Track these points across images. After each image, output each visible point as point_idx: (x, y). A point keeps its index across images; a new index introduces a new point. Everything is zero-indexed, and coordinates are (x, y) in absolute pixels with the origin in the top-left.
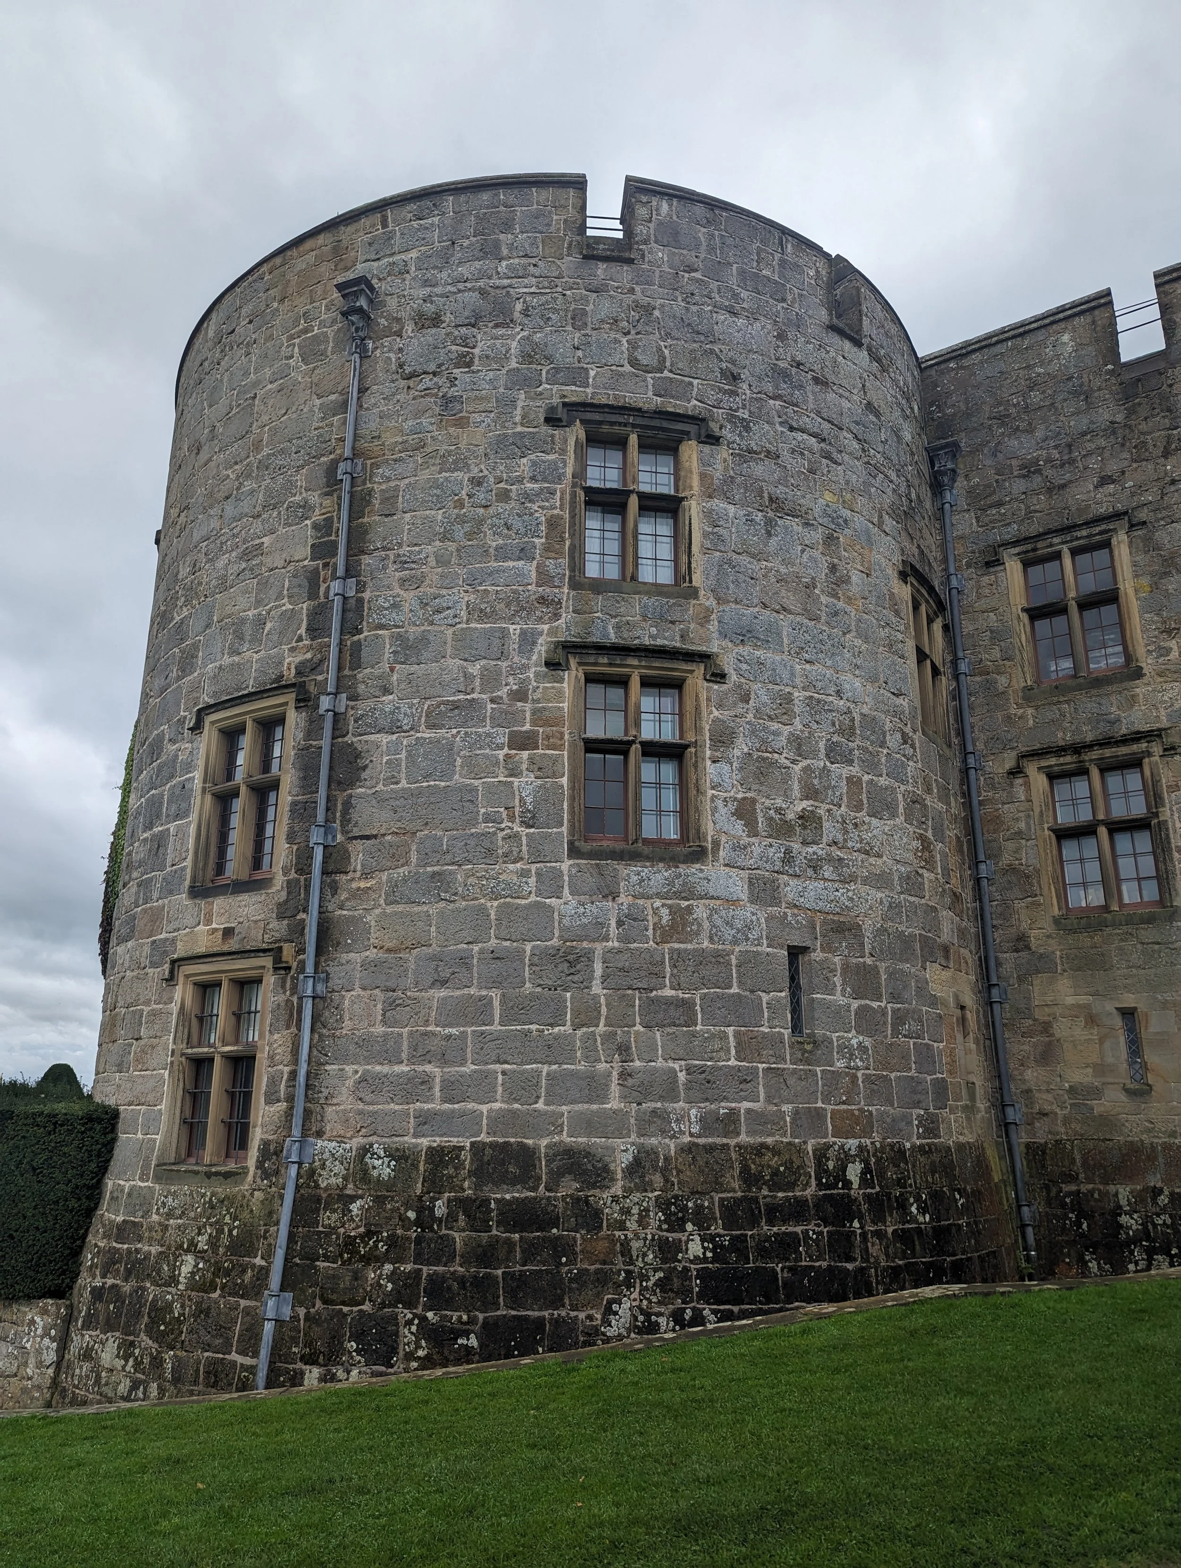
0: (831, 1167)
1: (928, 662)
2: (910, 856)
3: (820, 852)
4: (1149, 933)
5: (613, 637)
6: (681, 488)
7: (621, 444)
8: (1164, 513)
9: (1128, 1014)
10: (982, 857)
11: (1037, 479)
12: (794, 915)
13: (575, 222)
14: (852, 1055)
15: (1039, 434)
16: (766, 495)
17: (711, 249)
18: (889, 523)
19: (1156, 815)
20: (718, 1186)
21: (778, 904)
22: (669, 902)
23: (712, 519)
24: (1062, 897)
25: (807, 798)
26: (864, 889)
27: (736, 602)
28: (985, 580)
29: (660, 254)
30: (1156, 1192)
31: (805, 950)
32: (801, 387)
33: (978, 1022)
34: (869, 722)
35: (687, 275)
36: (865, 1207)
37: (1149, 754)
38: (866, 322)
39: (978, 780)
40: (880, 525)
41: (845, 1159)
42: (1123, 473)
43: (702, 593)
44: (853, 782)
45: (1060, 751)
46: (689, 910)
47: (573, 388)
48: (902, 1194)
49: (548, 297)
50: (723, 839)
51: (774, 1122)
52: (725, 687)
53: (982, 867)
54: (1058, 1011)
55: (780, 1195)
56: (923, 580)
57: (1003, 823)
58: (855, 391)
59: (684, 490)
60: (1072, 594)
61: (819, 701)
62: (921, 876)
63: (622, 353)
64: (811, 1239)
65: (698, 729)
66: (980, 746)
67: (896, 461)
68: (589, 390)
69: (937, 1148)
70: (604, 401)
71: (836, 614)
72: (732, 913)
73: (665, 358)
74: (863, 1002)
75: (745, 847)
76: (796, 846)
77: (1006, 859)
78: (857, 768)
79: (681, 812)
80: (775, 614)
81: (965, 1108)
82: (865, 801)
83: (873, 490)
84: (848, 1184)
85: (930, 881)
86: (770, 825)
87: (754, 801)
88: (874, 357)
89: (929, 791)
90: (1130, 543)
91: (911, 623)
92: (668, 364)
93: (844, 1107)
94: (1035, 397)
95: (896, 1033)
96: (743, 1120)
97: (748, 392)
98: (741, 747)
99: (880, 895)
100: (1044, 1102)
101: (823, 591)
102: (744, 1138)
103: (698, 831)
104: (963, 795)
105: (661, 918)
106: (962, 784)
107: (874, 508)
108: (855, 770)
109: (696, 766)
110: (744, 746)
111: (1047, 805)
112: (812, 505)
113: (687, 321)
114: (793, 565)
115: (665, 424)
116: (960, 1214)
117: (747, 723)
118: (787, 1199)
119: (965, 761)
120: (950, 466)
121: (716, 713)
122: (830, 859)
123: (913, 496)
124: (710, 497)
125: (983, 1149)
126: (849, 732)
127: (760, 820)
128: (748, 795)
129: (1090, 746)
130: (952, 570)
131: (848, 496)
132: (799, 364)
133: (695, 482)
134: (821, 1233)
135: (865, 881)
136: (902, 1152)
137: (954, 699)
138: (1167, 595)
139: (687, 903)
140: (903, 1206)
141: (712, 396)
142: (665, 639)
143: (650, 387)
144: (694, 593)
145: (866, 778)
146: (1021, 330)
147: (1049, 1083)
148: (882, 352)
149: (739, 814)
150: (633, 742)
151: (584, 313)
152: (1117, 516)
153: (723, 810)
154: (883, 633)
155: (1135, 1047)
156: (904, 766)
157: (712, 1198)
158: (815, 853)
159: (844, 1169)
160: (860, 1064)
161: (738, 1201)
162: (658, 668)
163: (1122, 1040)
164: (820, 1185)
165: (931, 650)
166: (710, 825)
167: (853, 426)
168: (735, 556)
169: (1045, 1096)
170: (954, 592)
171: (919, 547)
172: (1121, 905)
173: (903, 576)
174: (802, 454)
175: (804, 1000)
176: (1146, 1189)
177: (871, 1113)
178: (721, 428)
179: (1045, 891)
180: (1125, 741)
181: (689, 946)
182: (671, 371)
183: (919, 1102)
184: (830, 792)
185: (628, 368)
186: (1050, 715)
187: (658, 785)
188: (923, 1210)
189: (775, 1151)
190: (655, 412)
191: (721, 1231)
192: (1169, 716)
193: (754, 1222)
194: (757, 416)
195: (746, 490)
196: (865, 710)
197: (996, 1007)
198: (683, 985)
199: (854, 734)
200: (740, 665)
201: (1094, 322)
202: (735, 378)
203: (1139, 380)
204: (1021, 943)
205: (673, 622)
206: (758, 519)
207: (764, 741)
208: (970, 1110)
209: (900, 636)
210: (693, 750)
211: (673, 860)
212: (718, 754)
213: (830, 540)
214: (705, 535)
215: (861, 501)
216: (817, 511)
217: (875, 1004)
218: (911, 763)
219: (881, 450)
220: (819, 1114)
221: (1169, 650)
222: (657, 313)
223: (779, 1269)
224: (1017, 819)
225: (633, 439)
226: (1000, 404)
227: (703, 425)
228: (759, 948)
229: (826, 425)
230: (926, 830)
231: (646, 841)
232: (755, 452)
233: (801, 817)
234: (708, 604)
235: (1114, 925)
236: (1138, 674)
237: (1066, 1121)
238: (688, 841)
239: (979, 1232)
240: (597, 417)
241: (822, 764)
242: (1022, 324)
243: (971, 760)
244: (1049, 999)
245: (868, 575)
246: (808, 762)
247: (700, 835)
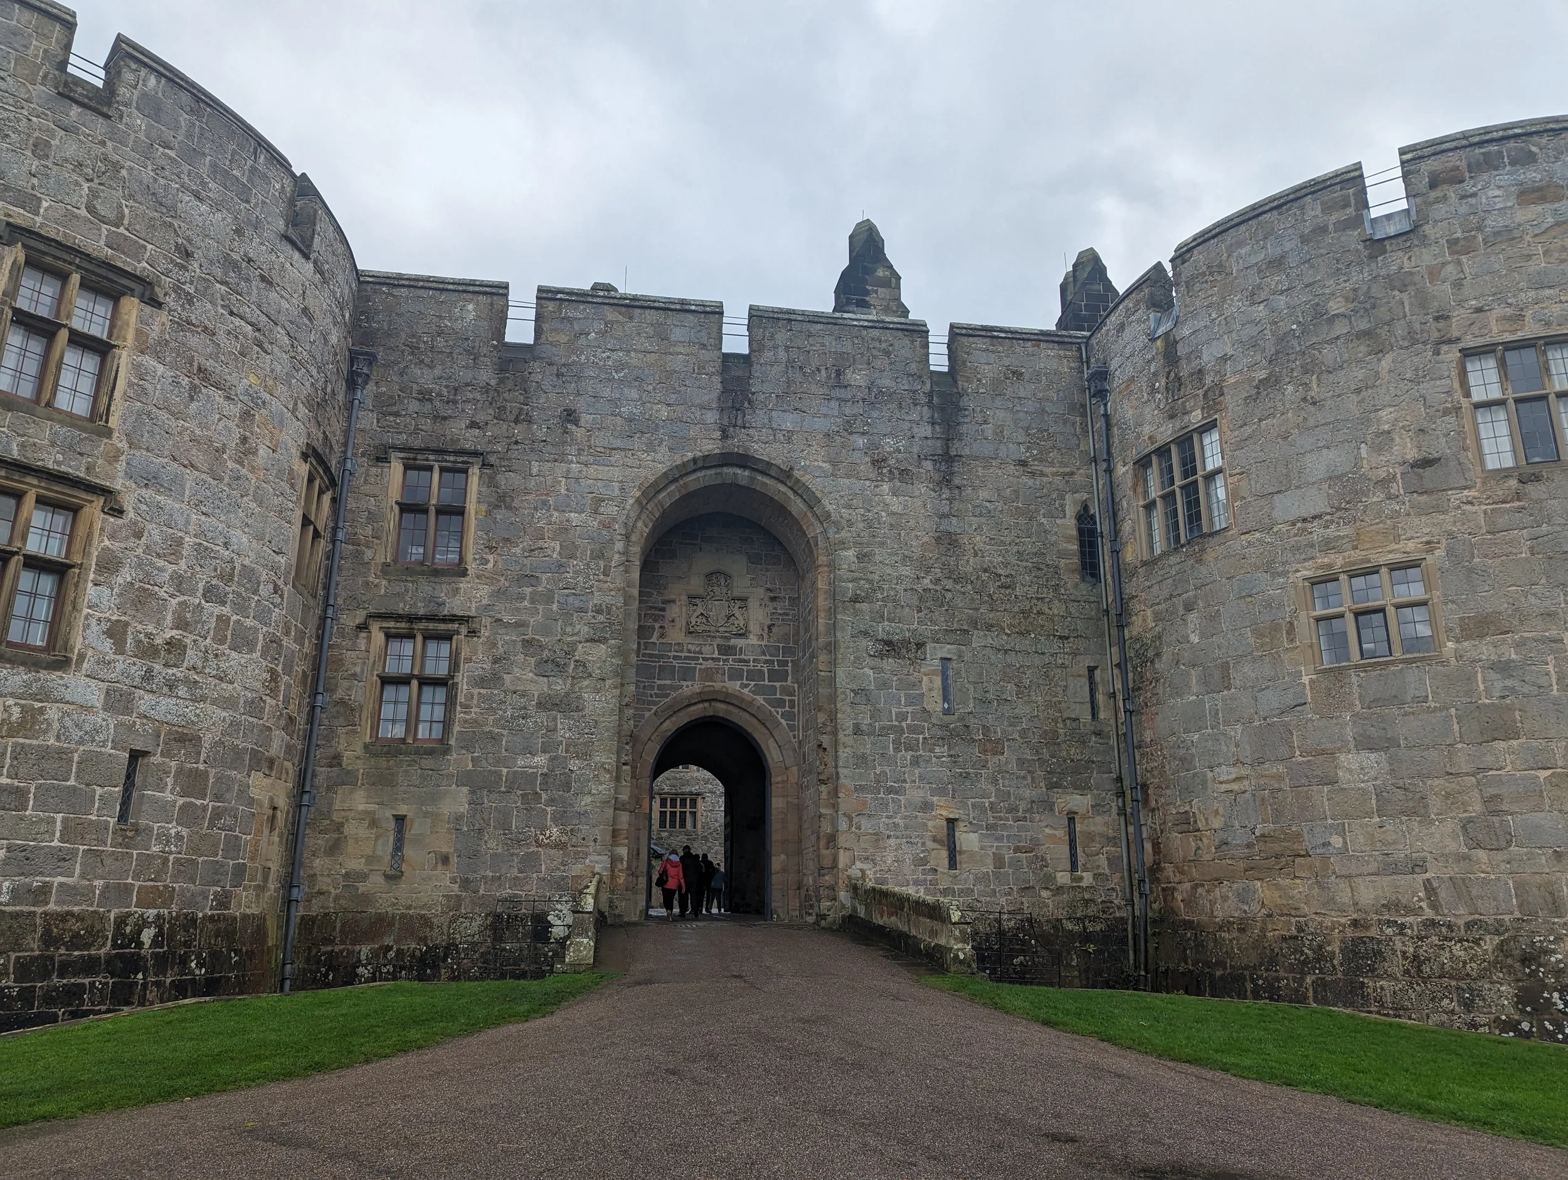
0: (128, 931)
1: (312, 527)
2: (258, 685)
3: (179, 674)
4: (428, 762)
5: (15, 453)
6: (115, 335)
7: (63, 277)
8: (506, 463)
9: (400, 819)
10: (321, 690)
11: (428, 406)
12: (144, 724)
13: (56, 56)
14: (168, 841)
15: (437, 372)
16: (196, 364)
17: (189, 135)
18: (302, 411)
19: (453, 677)
20: (17, 946)
21: (130, 714)
22: (23, 702)
23: (140, 373)
24: (375, 728)
25: (177, 628)
26: (210, 709)
27: (148, 450)
28: (373, 470)
29: (139, 122)
30: (389, 948)
31: (145, 754)
32: (247, 280)
33: (286, 820)
34: (248, 573)
35: (161, 149)
36: (151, 963)
37: (458, 633)
38: (317, 239)
39: (332, 628)
40: (294, 411)
41: (143, 923)
42: (487, 424)
43: (116, 434)
44: (222, 620)
45: (398, 617)
46: (41, 711)
47: (22, 211)
48: (185, 953)
49: (12, 115)
50: (90, 653)
51: (86, 894)
52: (120, 522)
53: (320, 697)
54: (351, 814)
55: (76, 953)
56: (321, 460)
57: (343, 665)
58: (296, 296)
59: (118, 338)
60: (434, 501)
61: (206, 548)
62: (264, 702)
63: (81, 196)
64: (97, 988)
65: (86, 553)
66: (340, 601)
67: (319, 359)
68: (39, 219)
69: (225, 918)
70: (52, 235)
71: (238, 478)
72: (83, 717)
73: (123, 216)
74: (188, 800)
75: (109, 663)
76: (157, 667)
77: (339, 694)
78: (228, 609)
79: (52, 623)
80: (182, 468)
81: (257, 887)
82: (229, 637)
83: (294, 381)
84: (140, 944)
85: (271, 706)
86: (137, 647)
87: (127, 624)
88: (319, 270)
89: (287, 634)
90: (480, 477)
91: (303, 496)
92: (126, 222)
93: (152, 883)
94: (440, 342)
95: (211, 825)
96: (54, 891)
97: (198, 270)
98: (126, 575)
99: (224, 714)
100: (323, 883)
101: (230, 458)
102: (52, 907)
103: (66, 643)
104: (318, 638)
105: (11, 715)
106: (318, 629)
107: (291, 396)
108: (226, 610)
109: (76, 585)
110: (128, 575)
111: (380, 657)
112: (236, 383)
113: (152, 191)
114: (209, 429)
115: (111, 275)
116: (231, 969)
117: (136, 556)
118: (82, 956)
119: (325, 611)
120: (365, 370)
121: (107, 543)
122: (186, 681)
123: (329, 390)
124: (142, 352)
125: (265, 920)
126: (228, 578)
127: (129, 641)
128: (123, 618)
129: (420, 619)
130: (349, 455)
131: (271, 382)
132: (250, 260)
133: (130, 335)
134: (108, 983)
135: (214, 702)
136: (194, 920)
137: (328, 558)
138: (495, 522)
139: (40, 705)
140: (184, 961)
141: (163, 264)
142: (70, 467)
143: (103, 237)
144: (108, 433)
145: (235, 618)
146: (441, 286)
147: (330, 870)
148: (326, 267)
149: (109, 633)
150: (16, 553)
151: (48, 144)
152: (476, 454)
153: (94, 627)
154: (277, 501)
155: (398, 846)
156: (270, 611)
157: (8, 956)
158: (173, 675)
159: (140, 932)
160: (173, 849)
161: (34, 959)
162: (57, 491)
163: (391, 838)
164: (114, 945)
165: (316, 516)
166: (80, 639)
167: (287, 324)
168: (155, 410)
169: (326, 879)
170: (347, 473)
171: (324, 433)
172: (415, 739)
173: (305, 456)
174: (237, 337)
175: (135, 795)
176: (381, 948)
177: (174, 889)
178: (165, 295)
179: (363, 723)
180: (444, 620)
181: (34, 742)
182: (127, 229)
183: (219, 881)
184: (199, 626)
185: (83, 212)
186: (397, 589)
187: (33, 595)
188: (200, 965)
189: (79, 918)
190: (104, 262)
191: (11, 984)
192: (477, 608)
193: (46, 975)
194: (204, 293)
195: (178, 355)
196: (247, 562)
197: (304, 809)
198: (20, 775)
199: (232, 580)
200: (140, 505)
201: (492, 304)
202: (188, 255)
203: (511, 361)
204: (336, 760)
205: (81, 454)
206: (184, 383)
207: (148, 574)
208: (261, 888)
209: (291, 505)
210: (77, 571)
211: (34, 665)
212: (102, 579)
213: (246, 416)
214: (130, 385)
215: (281, 389)
216: (240, 389)
217: (198, 802)
218: (276, 610)
219: (308, 348)
220: (128, 889)
221: (487, 561)
222: (124, 172)
223: (60, 1013)
224: (355, 665)
225: (75, 278)
226: (413, 336)
227: (149, 287)
228: (103, 750)
229: (264, 318)
230: (277, 665)
231: (10, 644)
232: (193, 325)
233: (167, 643)
234: (119, 445)
235: (407, 754)
236: (464, 573)
237: (337, 898)
238: (54, 651)
239: (244, 983)
240: (42, 247)
241: (197, 601)
242: (443, 281)
243: (330, 612)
244: (346, 806)
245: (274, 451)
246: (186, 598)
247: (66, 647)
